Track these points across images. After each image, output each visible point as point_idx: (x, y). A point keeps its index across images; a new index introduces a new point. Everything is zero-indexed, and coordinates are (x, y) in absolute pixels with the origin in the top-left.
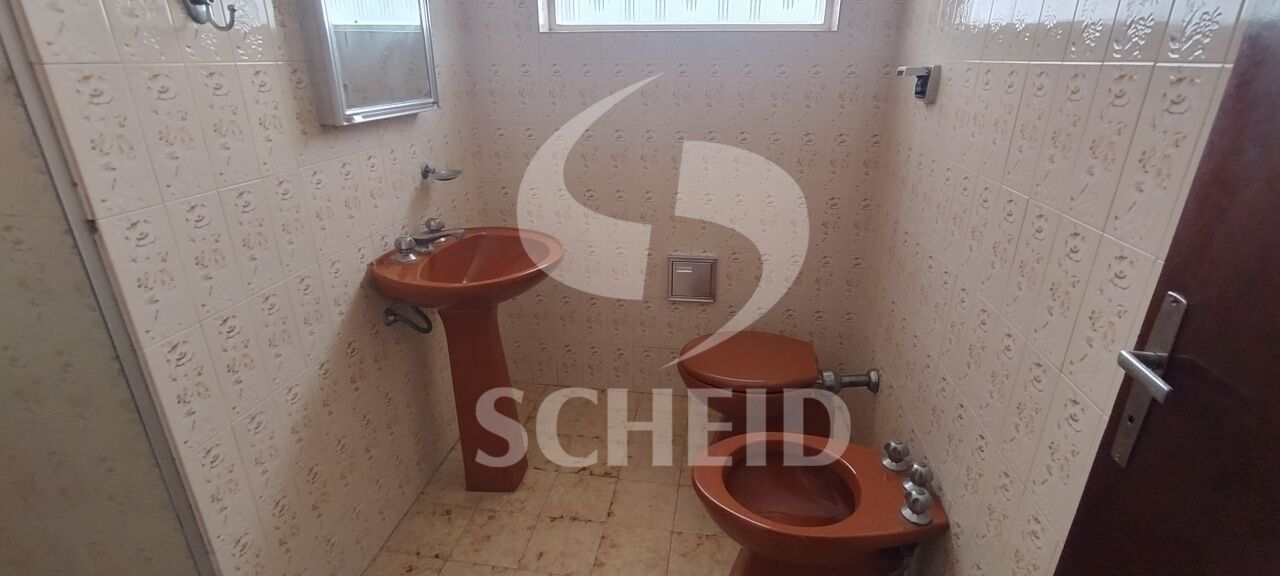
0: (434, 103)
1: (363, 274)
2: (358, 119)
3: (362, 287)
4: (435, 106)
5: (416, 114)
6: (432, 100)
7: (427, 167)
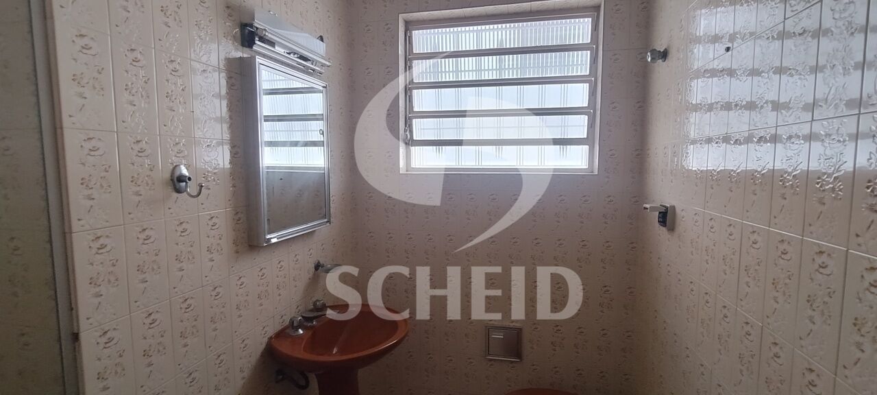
0: (327, 222)
1: (264, 346)
2: (274, 241)
3: (261, 356)
4: (328, 224)
5: (314, 231)
6: (326, 220)
7: (319, 262)
